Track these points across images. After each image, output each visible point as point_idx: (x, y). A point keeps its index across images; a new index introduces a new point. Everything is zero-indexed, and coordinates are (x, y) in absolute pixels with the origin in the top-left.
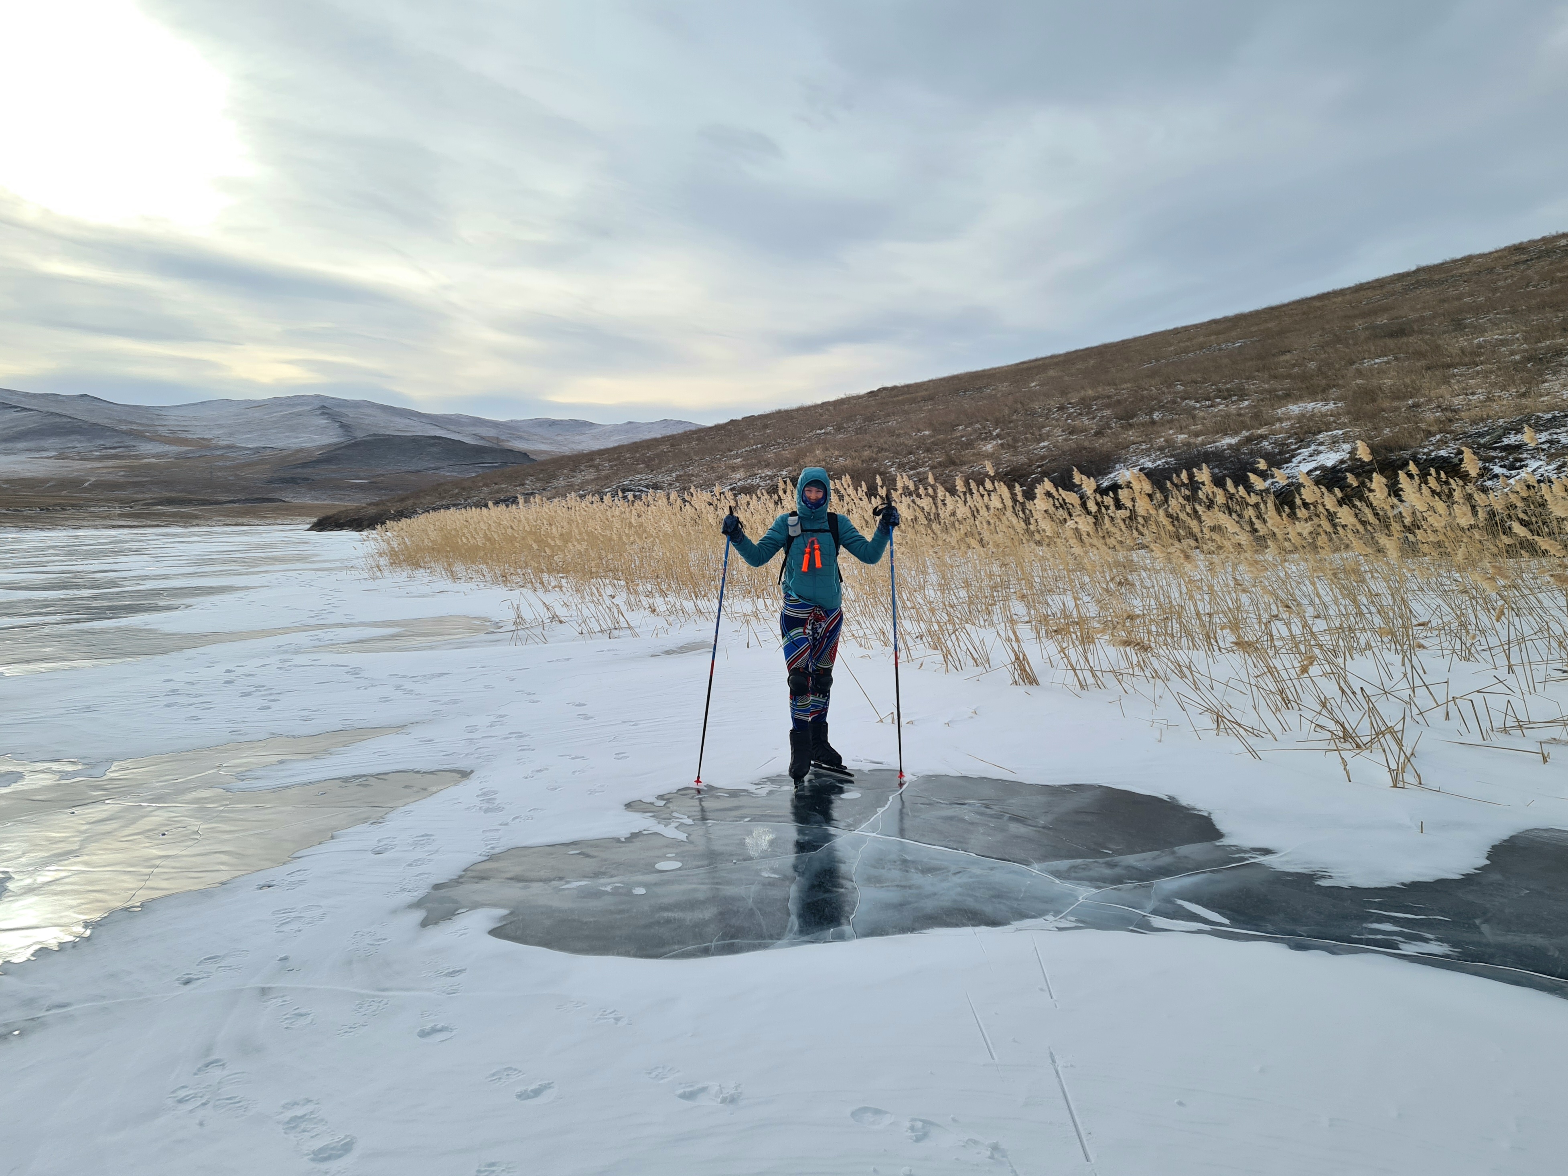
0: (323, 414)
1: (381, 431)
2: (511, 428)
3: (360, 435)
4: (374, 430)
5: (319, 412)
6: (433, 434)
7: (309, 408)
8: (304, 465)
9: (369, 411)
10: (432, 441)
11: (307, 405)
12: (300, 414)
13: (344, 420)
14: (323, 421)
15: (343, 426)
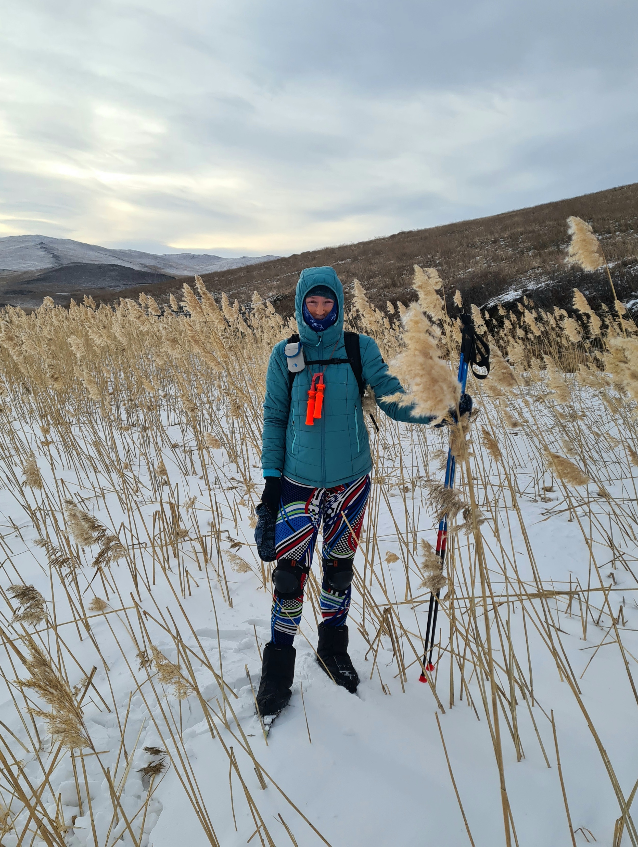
0: (41, 248)
1: (80, 261)
2: (165, 259)
3: (65, 262)
4: (76, 260)
5: (39, 247)
6: (113, 263)
7: (33, 244)
8: (28, 282)
9: (72, 247)
10: (112, 268)
11: (32, 241)
12: (27, 248)
13: (55, 252)
14: (42, 253)
15: (55, 256)
